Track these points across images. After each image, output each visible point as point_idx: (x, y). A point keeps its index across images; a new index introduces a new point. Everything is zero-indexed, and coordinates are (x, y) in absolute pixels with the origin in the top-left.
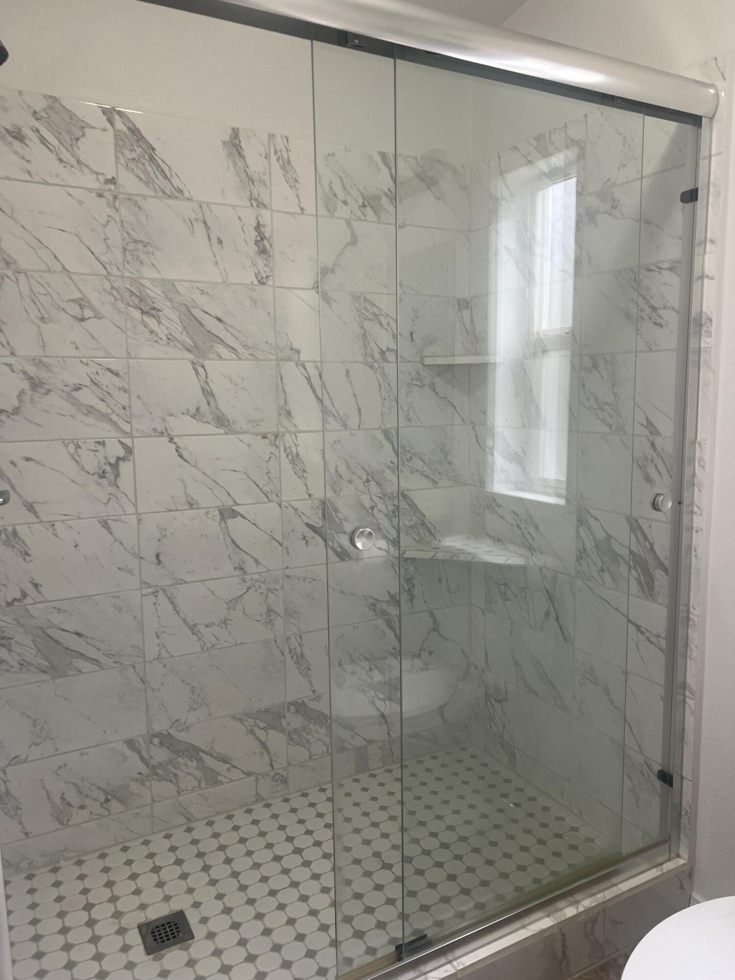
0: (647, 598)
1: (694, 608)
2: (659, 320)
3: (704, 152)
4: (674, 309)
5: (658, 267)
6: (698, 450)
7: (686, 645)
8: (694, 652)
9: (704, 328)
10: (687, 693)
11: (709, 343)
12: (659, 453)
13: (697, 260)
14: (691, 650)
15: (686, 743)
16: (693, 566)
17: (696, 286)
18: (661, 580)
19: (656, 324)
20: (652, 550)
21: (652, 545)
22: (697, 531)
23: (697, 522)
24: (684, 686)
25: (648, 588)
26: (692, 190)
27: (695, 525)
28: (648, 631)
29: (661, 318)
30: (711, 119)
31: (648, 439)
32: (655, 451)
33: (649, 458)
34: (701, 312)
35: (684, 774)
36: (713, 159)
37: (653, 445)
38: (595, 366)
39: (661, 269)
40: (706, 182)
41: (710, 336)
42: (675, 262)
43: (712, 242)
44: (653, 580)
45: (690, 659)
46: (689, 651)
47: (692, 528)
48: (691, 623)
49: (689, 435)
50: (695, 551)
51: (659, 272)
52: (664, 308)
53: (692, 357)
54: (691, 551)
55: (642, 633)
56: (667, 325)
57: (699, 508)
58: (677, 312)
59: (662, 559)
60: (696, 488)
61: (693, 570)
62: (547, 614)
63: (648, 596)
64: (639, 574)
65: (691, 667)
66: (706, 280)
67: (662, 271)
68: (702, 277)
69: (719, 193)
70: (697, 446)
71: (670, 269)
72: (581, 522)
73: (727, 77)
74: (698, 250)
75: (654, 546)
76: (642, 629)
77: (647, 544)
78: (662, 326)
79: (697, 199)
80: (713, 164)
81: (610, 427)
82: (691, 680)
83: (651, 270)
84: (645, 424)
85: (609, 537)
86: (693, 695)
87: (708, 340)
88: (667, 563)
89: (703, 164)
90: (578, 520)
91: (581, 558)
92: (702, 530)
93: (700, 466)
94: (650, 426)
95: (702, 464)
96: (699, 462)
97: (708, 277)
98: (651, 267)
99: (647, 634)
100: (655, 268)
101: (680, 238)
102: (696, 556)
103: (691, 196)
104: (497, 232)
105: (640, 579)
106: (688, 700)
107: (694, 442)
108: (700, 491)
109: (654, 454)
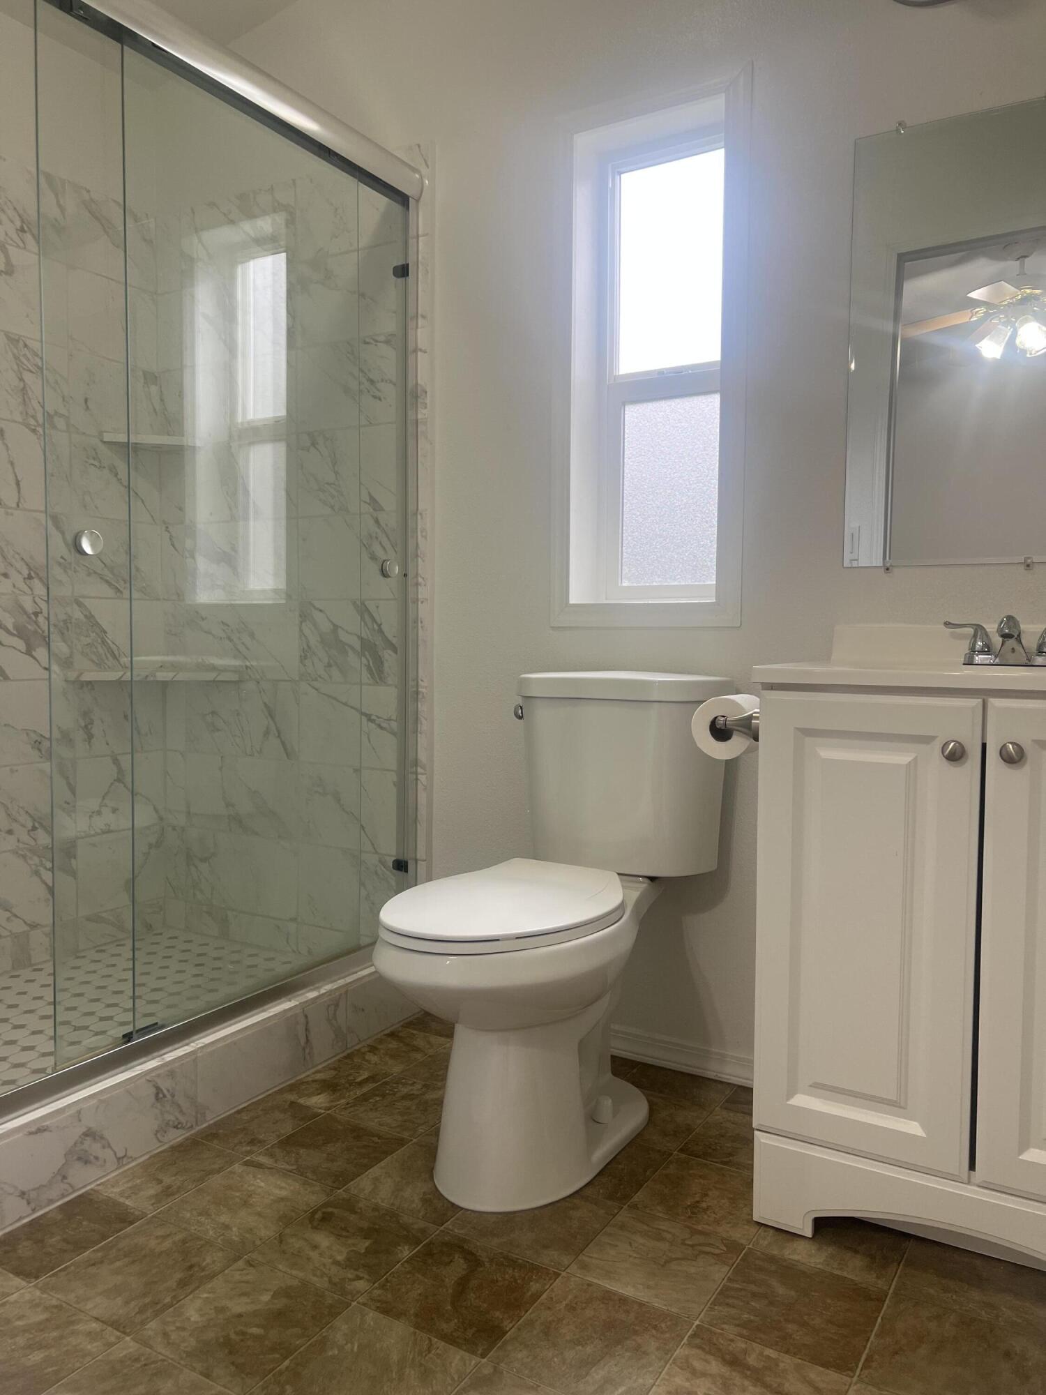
0: (377, 683)
1: (422, 681)
2: (378, 394)
3: (412, 232)
4: (391, 382)
5: (374, 340)
6: (419, 521)
7: (417, 720)
8: (424, 726)
9: (419, 400)
10: (420, 770)
11: (425, 415)
12: (383, 529)
13: (410, 333)
14: (421, 724)
15: (420, 823)
16: (420, 638)
17: (411, 358)
18: (390, 658)
19: (375, 397)
20: (381, 631)
21: (379, 626)
22: (422, 602)
23: (423, 592)
24: (416, 763)
25: (377, 673)
26: (403, 265)
27: (420, 597)
28: (379, 718)
29: (379, 390)
30: (418, 201)
31: (372, 516)
32: (379, 528)
33: (374, 535)
34: (417, 384)
35: (418, 857)
36: (420, 239)
37: (377, 521)
38: (314, 444)
39: (377, 341)
40: (416, 260)
41: (426, 408)
42: (391, 335)
43: (423, 317)
44: (382, 663)
45: (420, 733)
46: (419, 725)
47: (417, 599)
48: (420, 696)
49: (411, 508)
50: (421, 622)
51: (376, 345)
52: (382, 381)
53: (410, 429)
54: (417, 623)
55: (373, 721)
56: (384, 398)
57: (423, 578)
58: (395, 385)
59: (390, 637)
60: (420, 559)
61: (420, 642)
62: (267, 733)
63: (378, 681)
64: (368, 661)
65: (422, 741)
66: (419, 353)
67: (378, 344)
68: (415, 351)
69: (428, 272)
70: (419, 517)
71: (387, 342)
72: (304, 617)
73: (429, 163)
74: (411, 324)
75: (382, 626)
76: (373, 717)
77: (375, 626)
78: (380, 399)
79: (408, 275)
80: (420, 244)
81: (332, 507)
82: (422, 756)
83: (368, 343)
84: (368, 501)
85: (336, 627)
86: (425, 769)
87: (424, 411)
88: (394, 641)
89: (412, 242)
90: (300, 616)
91: (306, 657)
92: (427, 600)
93: (422, 536)
94: (373, 501)
95: (424, 534)
96: (422, 532)
97: (421, 350)
98: (367, 340)
99: (378, 721)
100: (372, 341)
101: (395, 312)
102: (422, 627)
103: (402, 271)
104: (193, 297)
105: (369, 664)
106: (419, 776)
107: (416, 513)
108: (423, 561)
109: (378, 530)
